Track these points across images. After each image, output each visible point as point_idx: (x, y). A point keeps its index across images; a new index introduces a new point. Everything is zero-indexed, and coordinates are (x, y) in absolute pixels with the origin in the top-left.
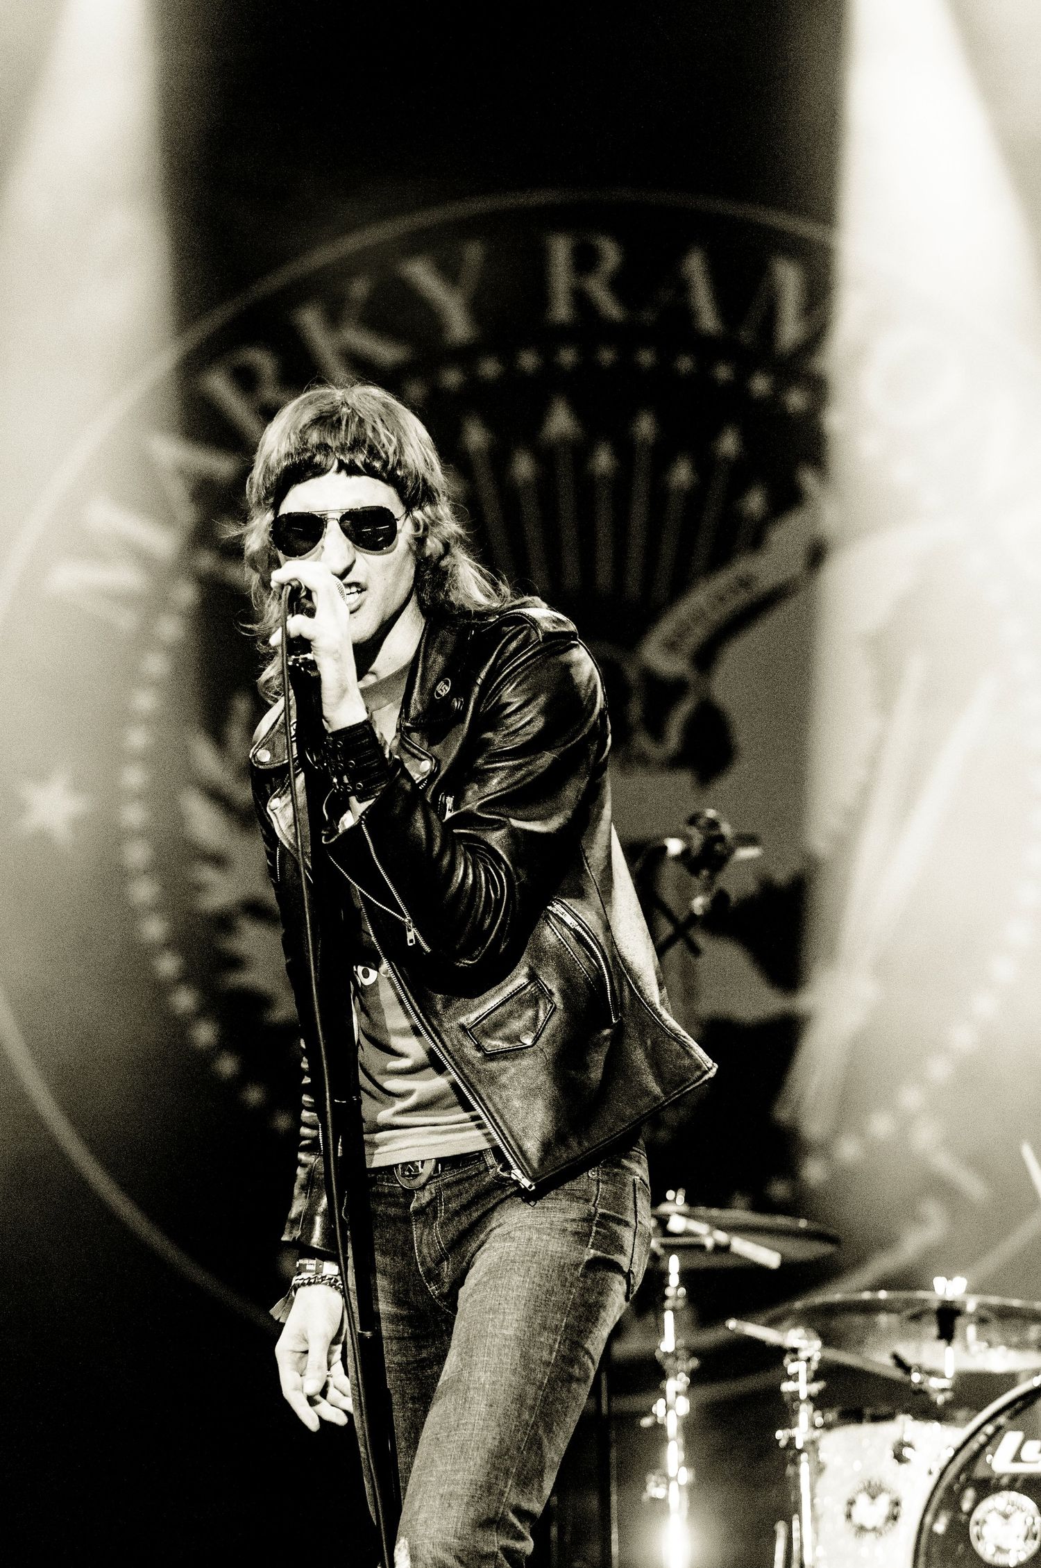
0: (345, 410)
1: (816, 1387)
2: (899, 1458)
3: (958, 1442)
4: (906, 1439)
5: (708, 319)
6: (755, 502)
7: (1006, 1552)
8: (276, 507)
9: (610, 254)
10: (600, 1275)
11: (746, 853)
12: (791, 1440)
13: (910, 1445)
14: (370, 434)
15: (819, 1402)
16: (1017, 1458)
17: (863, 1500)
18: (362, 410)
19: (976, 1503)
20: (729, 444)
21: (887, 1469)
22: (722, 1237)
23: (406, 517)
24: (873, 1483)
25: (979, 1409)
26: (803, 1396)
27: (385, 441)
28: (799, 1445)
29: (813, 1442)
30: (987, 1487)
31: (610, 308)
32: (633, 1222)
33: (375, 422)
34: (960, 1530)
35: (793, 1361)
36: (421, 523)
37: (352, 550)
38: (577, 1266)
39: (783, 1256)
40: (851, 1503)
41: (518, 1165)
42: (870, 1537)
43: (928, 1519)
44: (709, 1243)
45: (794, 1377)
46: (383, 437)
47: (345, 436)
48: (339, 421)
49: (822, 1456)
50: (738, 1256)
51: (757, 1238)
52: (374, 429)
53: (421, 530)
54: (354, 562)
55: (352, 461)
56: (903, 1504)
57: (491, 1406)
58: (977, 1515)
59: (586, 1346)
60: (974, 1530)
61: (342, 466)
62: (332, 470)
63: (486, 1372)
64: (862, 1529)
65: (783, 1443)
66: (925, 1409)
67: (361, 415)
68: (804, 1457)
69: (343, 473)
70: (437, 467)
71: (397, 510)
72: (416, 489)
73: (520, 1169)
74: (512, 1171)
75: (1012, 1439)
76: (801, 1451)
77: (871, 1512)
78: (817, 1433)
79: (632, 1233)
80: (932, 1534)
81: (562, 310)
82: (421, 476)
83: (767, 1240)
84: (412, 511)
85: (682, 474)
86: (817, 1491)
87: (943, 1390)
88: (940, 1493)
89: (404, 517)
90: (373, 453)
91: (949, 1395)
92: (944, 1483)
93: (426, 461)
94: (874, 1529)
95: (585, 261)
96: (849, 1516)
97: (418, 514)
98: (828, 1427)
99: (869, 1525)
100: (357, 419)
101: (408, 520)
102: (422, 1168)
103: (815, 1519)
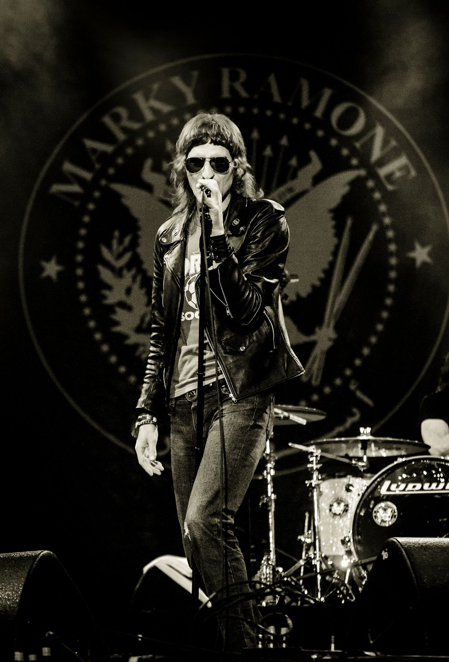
0: (213, 122)
1: (319, 466)
2: (348, 490)
3: (368, 484)
4: (350, 483)
5: (277, 98)
6: (294, 162)
7: (385, 522)
8: (187, 154)
9: (243, 76)
10: (256, 430)
11: (293, 281)
12: (311, 484)
13: (352, 485)
14: (222, 130)
15: (320, 471)
16: (389, 490)
17: (335, 505)
18: (219, 122)
19: (375, 505)
20: (284, 141)
21: (344, 494)
22: (286, 414)
23: (232, 161)
24: (339, 499)
25: (376, 473)
26: (315, 468)
27: (227, 133)
28: (313, 485)
29: (318, 485)
30: (379, 499)
31: (244, 94)
32: (269, 413)
33: (223, 127)
34: (369, 514)
35: (311, 457)
36: (237, 163)
37: (213, 172)
38: (248, 427)
39: (307, 421)
40: (331, 506)
41: (232, 392)
42: (338, 517)
43: (358, 511)
44: (282, 416)
45: (312, 462)
46: (226, 132)
47: (214, 131)
48: (212, 126)
49: (321, 490)
50: (292, 421)
51: (297, 414)
52: (223, 129)
53: (237, 166)
54: (214, 176)
55: (216, 140)
56: (350, 506)
57: (216, 475)
58: (375, 509)
59: (251, 454)
60: (374, 515)
61: (212, 142)
62: (208, 142)
63: (214, 464)
64: (335, 514)
65: (308, 485)
66: (357, 473)
67: (219, 124)
68: (315, 490)
69: (213, 144)
70: (243, 144)
71: (229, 159)
72: (236, 150)
73: (233, 393)
74: (230, 394)
75: (387, 483)
76: (314, 488)
77: (338, 509)
78: (320, 482)
79: (268, 416)
80: (359, 515)
81: (226, 94)
82: (238, 147)
83: (301, 415)
84: (234, 159)
85: (268, 152)
86: (320, 501)
87: (363, 466)
88: (362, 502)
89: (231, 162)
90: (222, 137)
91: (365, 468)
92: (364, 499)
93: (239, 141)
94: (340, 514)
95: (234, 77)
96: (330, 510)
97: (236, 160)
98: (323, 479)
99: (338, 513)
100: (217, 125)
101: (233, 162)
102: (195, 393)
103: (319, 511)
